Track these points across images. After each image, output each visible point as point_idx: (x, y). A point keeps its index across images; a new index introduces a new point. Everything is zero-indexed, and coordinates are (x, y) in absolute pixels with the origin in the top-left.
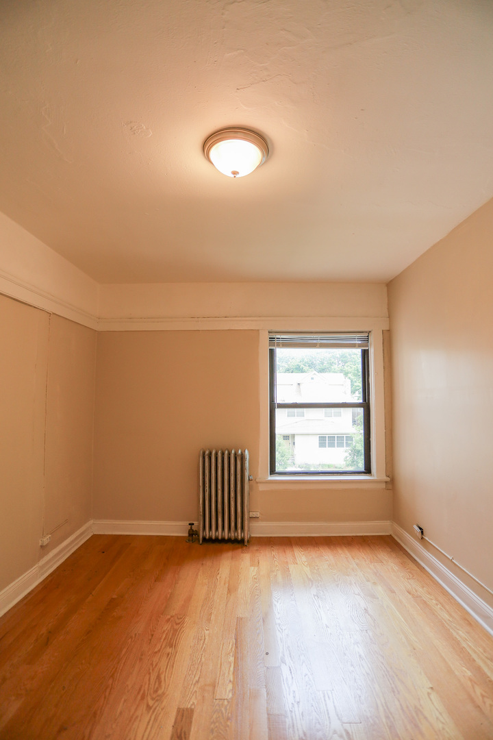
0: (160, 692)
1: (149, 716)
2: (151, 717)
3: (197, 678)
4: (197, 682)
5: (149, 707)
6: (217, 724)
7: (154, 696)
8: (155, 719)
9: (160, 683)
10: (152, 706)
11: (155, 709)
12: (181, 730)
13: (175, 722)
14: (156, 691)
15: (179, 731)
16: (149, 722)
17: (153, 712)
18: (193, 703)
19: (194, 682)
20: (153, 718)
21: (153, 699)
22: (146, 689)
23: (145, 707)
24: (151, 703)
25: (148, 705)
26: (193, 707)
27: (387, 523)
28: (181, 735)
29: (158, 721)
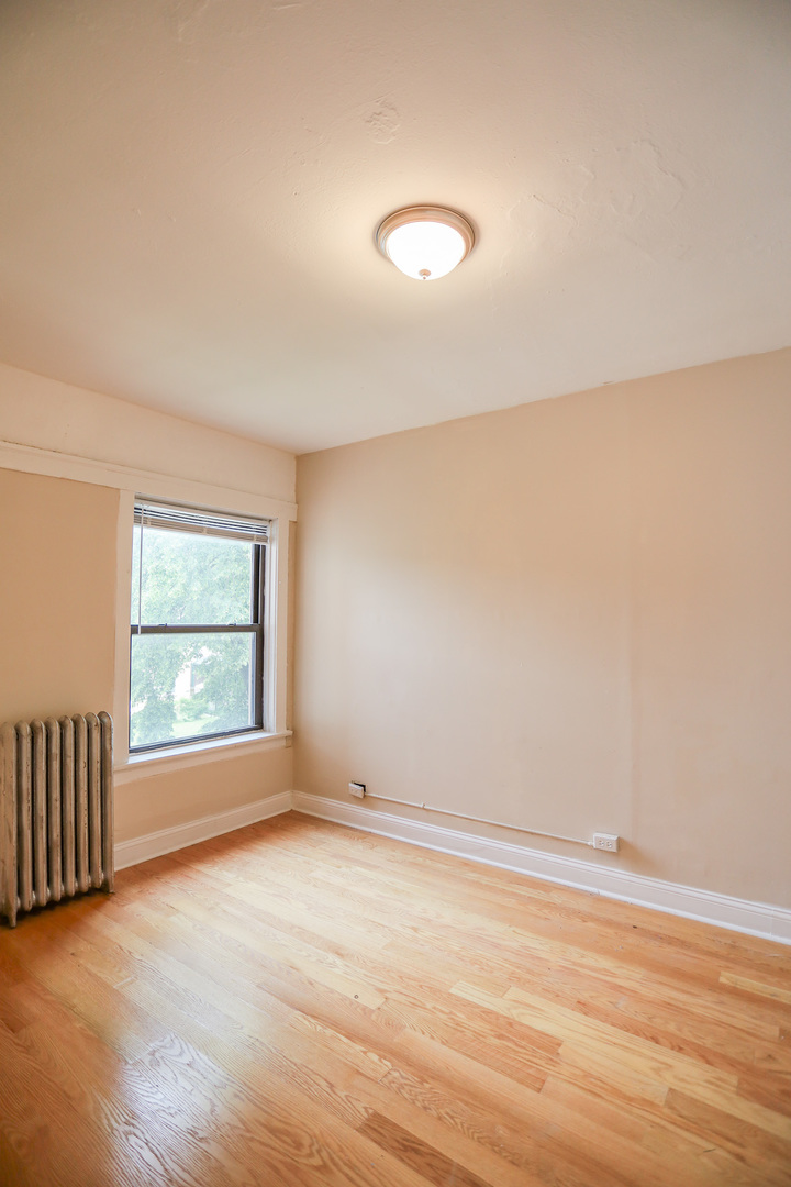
0: (306, 1141)
1: (338, 1173)
2: (343, 1172)
3: (324, 1084)
4: (331, 1086)
5: (323, 1168)
6: (420, 1098)
7: (306, 1151)
8: (351, 1168)
9: (288, 1134)
10: (323, 1160)
11: (332, 1160)
12: (398, 1141)
13: (379, 1144)
14: (299, 1146)
15: (396, 1145)
16: (350, 1179)
17: (335, 1164)
18: (365, 1108)
19: (328, 1090)
20: (346, 1169)
21: (311, 1155)
22: (281, 1157)
23: (317, 1174)
24: (316, 1161)
25: (317, 1168)
26: (371, 1111)
27: (287, 794)
28: (403, 1145)
29: (358, 1164)
